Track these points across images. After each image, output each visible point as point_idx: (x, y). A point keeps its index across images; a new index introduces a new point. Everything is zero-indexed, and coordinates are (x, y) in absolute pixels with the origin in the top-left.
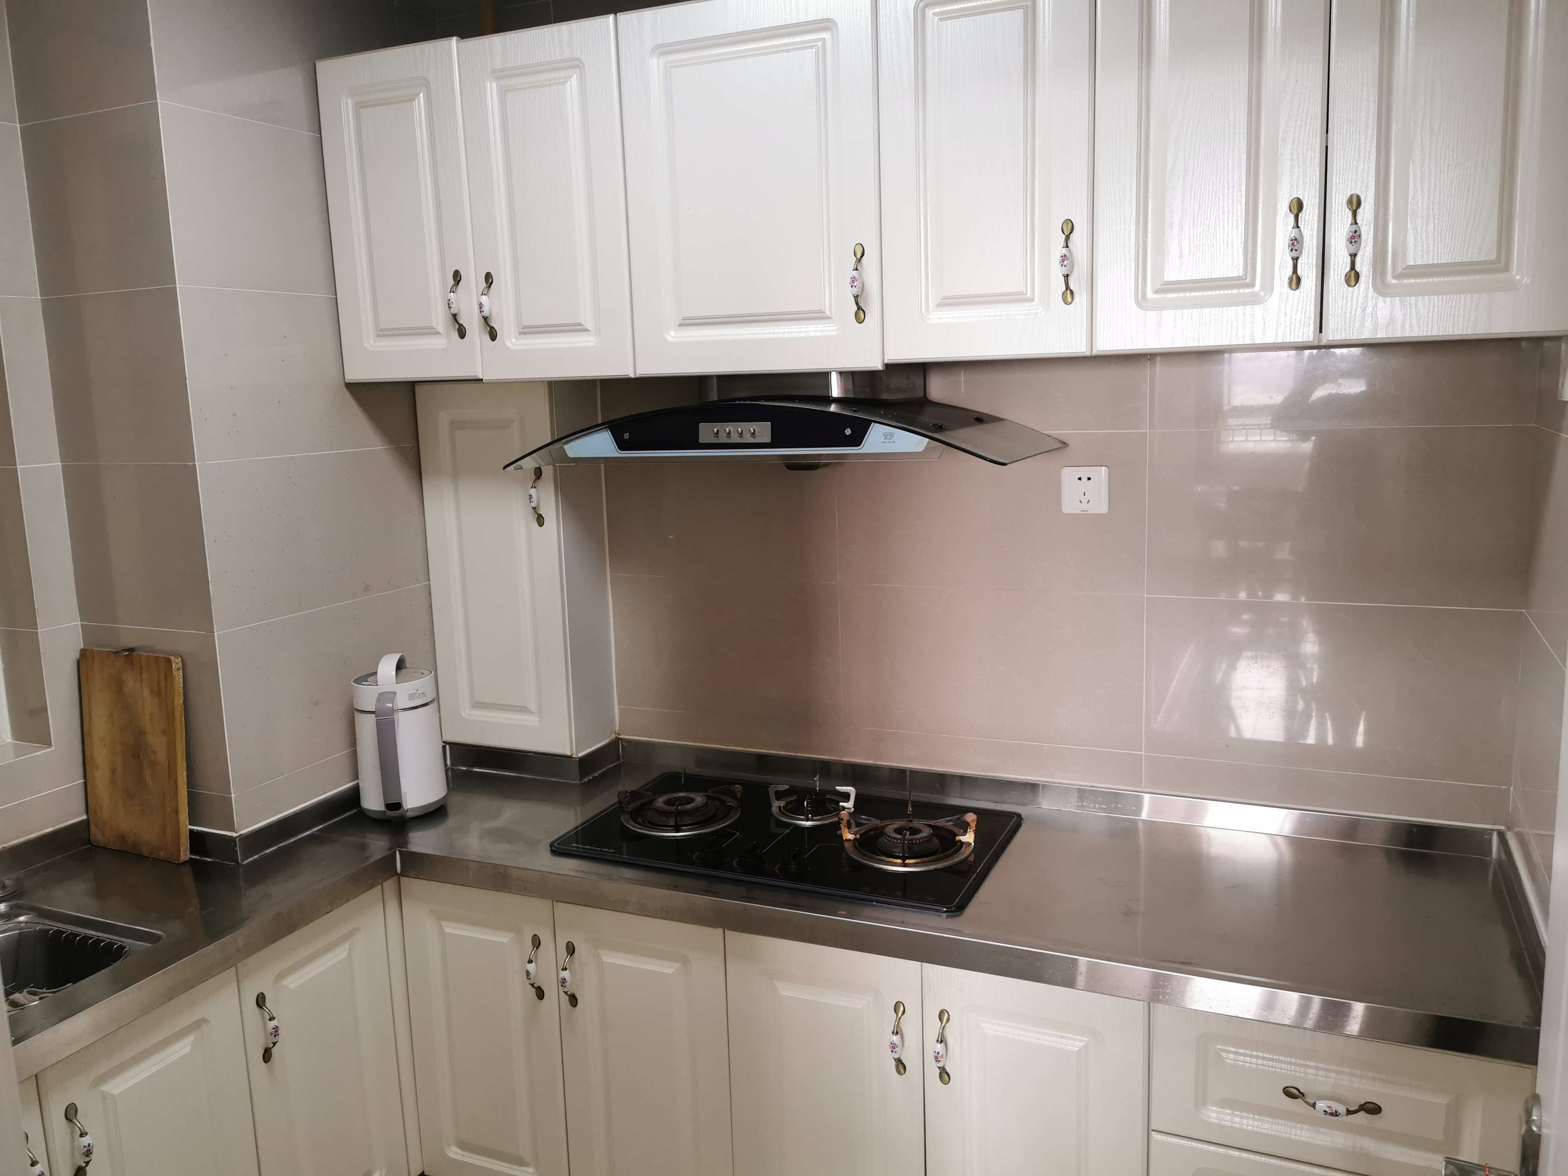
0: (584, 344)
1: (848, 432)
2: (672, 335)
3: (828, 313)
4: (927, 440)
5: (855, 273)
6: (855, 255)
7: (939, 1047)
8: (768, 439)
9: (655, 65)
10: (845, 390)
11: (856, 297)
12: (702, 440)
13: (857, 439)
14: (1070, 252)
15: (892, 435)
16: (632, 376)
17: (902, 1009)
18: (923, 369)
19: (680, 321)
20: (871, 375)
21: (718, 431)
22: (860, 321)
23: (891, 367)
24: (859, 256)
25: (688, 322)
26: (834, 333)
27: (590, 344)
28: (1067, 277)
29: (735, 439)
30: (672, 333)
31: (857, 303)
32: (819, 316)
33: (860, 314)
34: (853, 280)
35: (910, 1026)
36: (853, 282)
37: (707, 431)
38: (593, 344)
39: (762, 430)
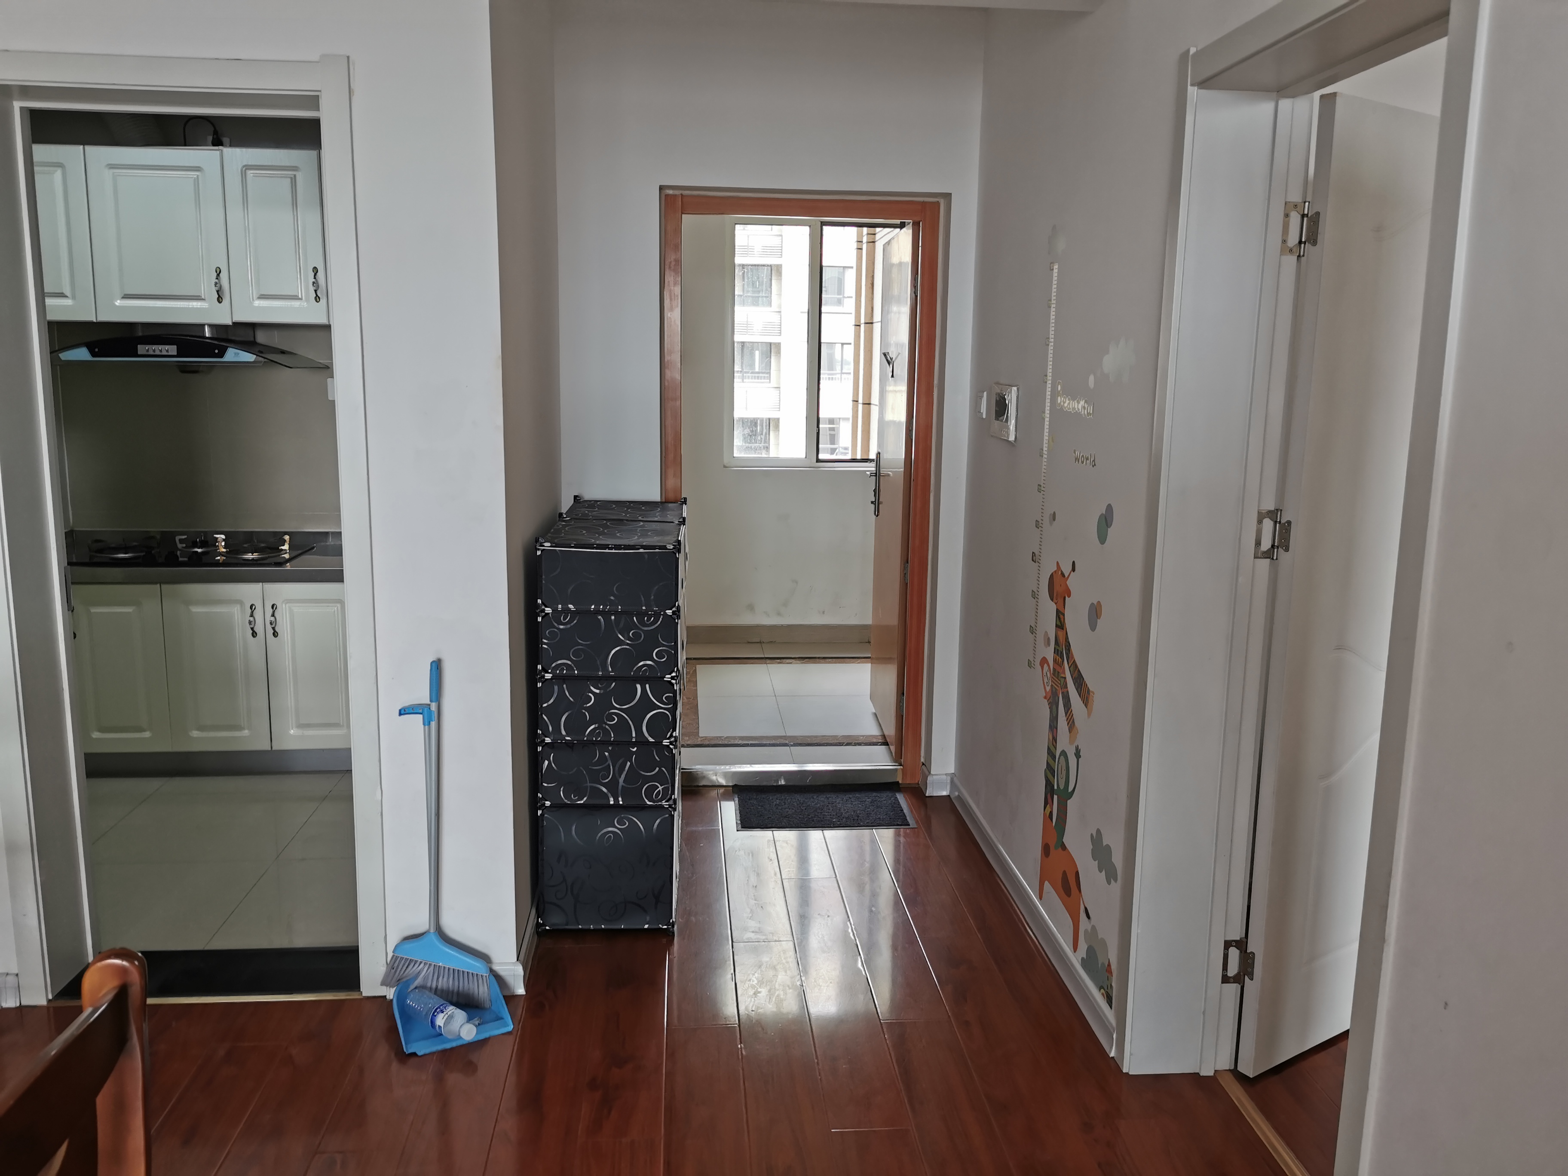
0: (65, 304)
1: (217, 351)
2: (118, 303)
3: (203, 297)
4: (255, 356)
5: (217, 280)
6: (216, 272)
7: (273, 619)
8: (175, 353)
9: (108, 174)
10: (212, 334)
11: (218, 291)
12: (139, 353)
13: (221, 354)
14: (317, 281)
15: (238, 354)
16: (95, 321)
17: (254, 607)
18: (253, 326)
19: (122, 296)
20: (226, 327)
21: (148, 349)
22: (220, 302)
23: (236, 325)
24: (218, 272)
25: (126, 297)
26: (207, 307)
27: (69, 304)
28: (316, 291)
29: (158, 353)
30: (119, 301)
31: (218, 294)
32: (198, 298)
33: (220, 299)
34: (216, 283)
35: (258, 614)
36: (216, 284)
37: (142, 349)
38: (71, 304)
39: (173, 349)
